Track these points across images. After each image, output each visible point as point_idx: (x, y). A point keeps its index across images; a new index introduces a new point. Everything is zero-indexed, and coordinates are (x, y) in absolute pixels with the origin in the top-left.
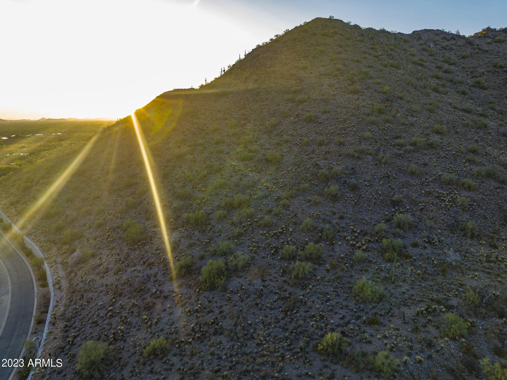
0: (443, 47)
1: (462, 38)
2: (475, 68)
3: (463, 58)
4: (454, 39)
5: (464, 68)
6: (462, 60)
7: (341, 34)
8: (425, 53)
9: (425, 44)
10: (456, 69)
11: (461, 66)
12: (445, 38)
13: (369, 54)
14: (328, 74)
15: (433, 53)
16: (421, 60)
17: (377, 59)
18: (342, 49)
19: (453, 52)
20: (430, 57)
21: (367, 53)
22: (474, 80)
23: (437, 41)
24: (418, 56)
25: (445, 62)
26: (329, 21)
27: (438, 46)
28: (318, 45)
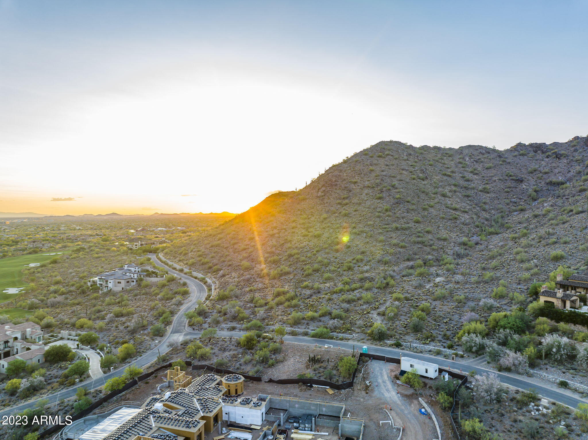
0: (475, 161)
1: (496, 152)
2: (492, 177)
3: (487, 169)
4: (489, 153)
5: (483, 177)
6: (485, 171)
7: (392, 156)
8: (460, 165)
9: (463, 158)
10: (477, 178)
11: (482, 176)
12: (481, 152)
13: (407, 170)
14: (369, 187)
15: (465, 165)
16: (452, 172)
17: (410, 174)
18: (387, 167)
19: (482, 164)
20: (462, 169)
21: (405, 169)
22: (484, 186)
23: (473, 155)
24: (452, 169)
25: (472, 172)
26: (389, 144)
27: (472, 160)
28: (371, 165)
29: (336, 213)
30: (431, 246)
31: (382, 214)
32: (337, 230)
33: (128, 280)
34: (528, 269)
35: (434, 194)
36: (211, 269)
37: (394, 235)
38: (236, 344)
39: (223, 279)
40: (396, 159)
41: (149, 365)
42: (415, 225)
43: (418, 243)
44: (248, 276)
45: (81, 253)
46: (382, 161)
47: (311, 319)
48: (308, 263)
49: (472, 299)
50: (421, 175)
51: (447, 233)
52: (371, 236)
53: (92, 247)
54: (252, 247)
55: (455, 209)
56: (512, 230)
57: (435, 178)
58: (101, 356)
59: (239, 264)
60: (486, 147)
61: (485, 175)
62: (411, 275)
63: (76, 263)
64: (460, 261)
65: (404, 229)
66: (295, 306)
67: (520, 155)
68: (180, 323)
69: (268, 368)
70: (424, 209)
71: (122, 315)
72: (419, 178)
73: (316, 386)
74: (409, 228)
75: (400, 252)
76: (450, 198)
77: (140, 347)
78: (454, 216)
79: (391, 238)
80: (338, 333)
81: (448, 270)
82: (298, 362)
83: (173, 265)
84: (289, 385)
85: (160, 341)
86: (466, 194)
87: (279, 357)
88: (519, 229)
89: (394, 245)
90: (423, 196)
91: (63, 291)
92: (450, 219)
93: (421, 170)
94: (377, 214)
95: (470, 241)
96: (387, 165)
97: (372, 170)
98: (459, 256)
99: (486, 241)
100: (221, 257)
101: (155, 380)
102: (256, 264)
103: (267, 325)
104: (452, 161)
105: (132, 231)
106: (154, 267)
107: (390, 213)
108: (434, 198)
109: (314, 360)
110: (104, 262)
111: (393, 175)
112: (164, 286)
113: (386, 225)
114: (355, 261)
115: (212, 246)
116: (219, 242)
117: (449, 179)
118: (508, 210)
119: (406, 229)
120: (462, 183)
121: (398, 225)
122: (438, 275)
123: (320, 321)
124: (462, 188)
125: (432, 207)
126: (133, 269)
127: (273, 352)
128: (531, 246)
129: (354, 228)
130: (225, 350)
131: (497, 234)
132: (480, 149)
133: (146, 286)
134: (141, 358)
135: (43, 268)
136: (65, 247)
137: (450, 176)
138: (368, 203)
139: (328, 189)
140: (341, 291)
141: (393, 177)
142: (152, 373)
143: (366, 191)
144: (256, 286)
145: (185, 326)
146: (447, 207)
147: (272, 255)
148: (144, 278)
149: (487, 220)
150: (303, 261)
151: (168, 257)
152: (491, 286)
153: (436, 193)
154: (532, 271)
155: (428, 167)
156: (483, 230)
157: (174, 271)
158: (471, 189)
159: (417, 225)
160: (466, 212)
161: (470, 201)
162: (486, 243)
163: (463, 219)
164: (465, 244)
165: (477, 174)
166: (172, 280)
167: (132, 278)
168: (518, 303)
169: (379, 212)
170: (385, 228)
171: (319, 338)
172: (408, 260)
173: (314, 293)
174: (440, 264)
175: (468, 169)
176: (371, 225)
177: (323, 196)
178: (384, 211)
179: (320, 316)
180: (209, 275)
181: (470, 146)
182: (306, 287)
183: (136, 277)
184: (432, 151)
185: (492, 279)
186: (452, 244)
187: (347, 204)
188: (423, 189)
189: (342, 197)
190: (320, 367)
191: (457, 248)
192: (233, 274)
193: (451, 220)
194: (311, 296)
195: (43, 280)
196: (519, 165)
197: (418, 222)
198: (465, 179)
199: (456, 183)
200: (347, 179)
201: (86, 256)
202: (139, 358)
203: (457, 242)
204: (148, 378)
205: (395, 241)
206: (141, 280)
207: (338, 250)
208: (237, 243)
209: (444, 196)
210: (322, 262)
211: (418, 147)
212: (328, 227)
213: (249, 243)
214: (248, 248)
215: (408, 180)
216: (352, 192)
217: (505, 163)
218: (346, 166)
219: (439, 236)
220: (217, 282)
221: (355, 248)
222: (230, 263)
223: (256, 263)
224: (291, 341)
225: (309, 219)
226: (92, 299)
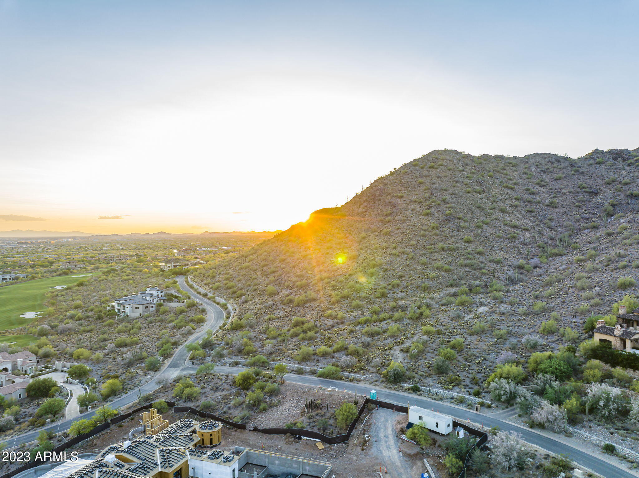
0: (542, 171)
1: (568, 161)
2: (561, 189)
3: (556, 180)
4: (559, 161)
5: (551, 189)
6: (554, 183)
7: (445, 166)
8: (525, 176)
9: (529, 168)
10: (544, 190)
11: (549, 188)
12: (549, 161)
13: (461, 182)
14: (416, 201)
15: (530, 176)
16: (515, 184)
17: (465, 186)
18: (439, 179)
19: (550, 174)
20: (526, 180)
21: (460, 182)
22: (551, 200)
23: (541, 164)
24: (515, 180)
25: (538, 184)
26: (443, 153)
27: (539, 170)
28: (421, 177)
29: (377, 231)
30: (481, 269)
31: (427, 233)
32: (376, 251)
33: (146, 305)
34: (588, 299)
35: (492, 209)
36: (235, 295)
37: (439, 256)
38: (231, 383)
39: (244, 306)
40: (450, 170)
41: (131, 404)
42: (465, 246)
43: (465, 266)
44: (271, 303)
45: (111, 275)
46: (433, 172)
47: (323, 354)
48: (338, 289)
49: (515, 335)
50: (478, 188)
51: (502, 255)
52: (412, 258)
53: (124, 268)
54: (282, 269)
55: (515, 227)
56: (579, 250)
57: (494, 191)
58: (86, 392)
59: (265, 288)
60: (556, 155)
61: (554, 187)
62: (451, 303)
63: (102, 286)
64: (511, 288)
65: (451, 249)
66: (311, 338)
67: (596, 163)
68: (181, 356)
69: (259, 412)
70: (478, 227)
71: (126, 345)
72: (475, 192)
73: (306, 438)
74: (458, 248)
75: (443, 276)
76: (510, 213)
77: (129, 382)
78: (513, 234)
79: (435, 260)
80: (349, 373)
81: (495, 298)
82: (294, 407)
83: (198, 288)
84: (276, 436)
85: (153, 377)
86: (528, 209)
87: (275, 400)
88: (587, 250)
89: (437, 269)
90: (478, 212)
91: (79, 316)
92: (507, 239)
93: (478, 182)
94: (422, 232)
95: (528, 263)
96: (439, 177)
97: (421, 183)
98: (513, 281)
99: (547, 263)
100: (248, 280)
101: (130, 423)
102: (282, 289)
103: (274, 361)
104: (515, 171)
105: (175, 251)
106: (178, 291)
107: (437, 232)
108: (491, 213)
109: (311, 406)
110: (131, 284)
111: (445, 188)
112: (182, 312)
113: (431, 245)
114: (390, 287)
115: (241, 269)
116: (249, 264)
117: (510, 192)
118: (578, 227)
119: (454, 250)
120: (526, 196)
121: (445, 246)
122: (482, 304)
123: (333, 357)
124: (525, 202)
125: (487, 224)
126: (155, 293)
127: (269, 394)
128: (597, 270)
129: (395, 248)
130: (217, 389)
131: (561, 255)
132: (549, 157)
133: (165, 312)
134: (126, 395)
135: (68, 291)
136: (97, 268)
137: (512, 189)
138: (414, 220)
139: (371, 205)
140: (367, 321)
141: (445, 190)
142: (129, 415)
143: (412, 206)
144: (277, 313)
145: (185, 360)
146: (505, 224)
147: (301, 278)
148: (164, 303)
149: (551, 239)
150: (333, 286)
151: (195, 280)
152: (541, 319)
153: (494, 208)
154: (593, 301)
155: (487, 178)
156: (545, 251)
157: (198, 295)
158: (536, 203)
159: (467, 245)
160: (527, 230)
161: (533, 217)
162: (547, 266)
163: (522, 238)
164: (520, 267)
165: (544, 186)
166: (192, 306)
167: (151, 303)
168: (569, 341)
169: (425, 230)
170: (430, 249)
171: (326, 378)
172: (452, 286)
173: (337, 323)
174: (488, 291)
175: (533, 180)
176: (414, 245)
177: (364, 212)
178: (430, 229)
179: (334, 352)
180: (232, 300)
181: (537, 154)
182: (330, 316)
183: (155, 302)
184: (493, 160)
185: (543, 310)
186: (507, 267)
187: (389, 221)
188: (478, 204)
189: (385, 213)
190: (317, 415)
191: (510, 273)
192: (257, 300)
193: (509, 239)
194: (333, 326)
195: (64, 303)
196: (594, 175)
197: (468, 242)
198: (529, 191)
199: (519, 197)
200: (392, 193)
201: (115, 278)
202: (124, 396)
203: (513, 264)
204: (124, 421)
205: (439, 264)
206: (160, 305)
207: (373, 274)
208: (267, 265)
209: (503, 211)
210: (354, 287)
211: (477, 156)
212: (366, 247)
213: (279, 265)
214: (277, 271)
215: (461, 194)
216: (396, 208)
217: (577, 173)
218: (393, 178)
219: (491, 258)
220: (237, 309)
221: (393, 272)
222: (256, 287)
223: (283, 287)
224: (293, 381)
225: (346, 238)
226: (105, 326)
